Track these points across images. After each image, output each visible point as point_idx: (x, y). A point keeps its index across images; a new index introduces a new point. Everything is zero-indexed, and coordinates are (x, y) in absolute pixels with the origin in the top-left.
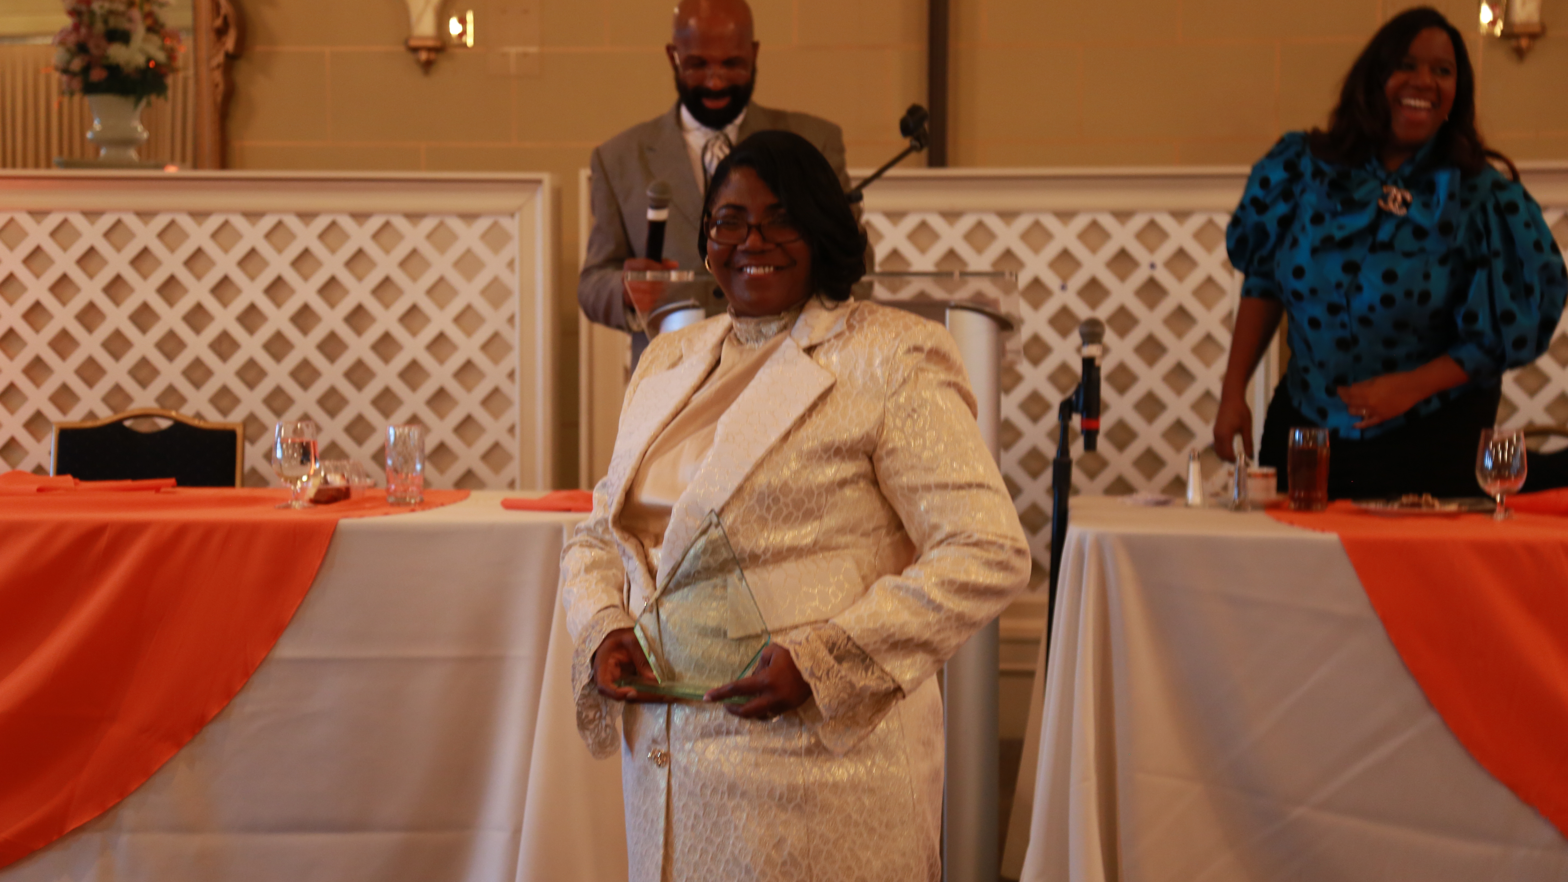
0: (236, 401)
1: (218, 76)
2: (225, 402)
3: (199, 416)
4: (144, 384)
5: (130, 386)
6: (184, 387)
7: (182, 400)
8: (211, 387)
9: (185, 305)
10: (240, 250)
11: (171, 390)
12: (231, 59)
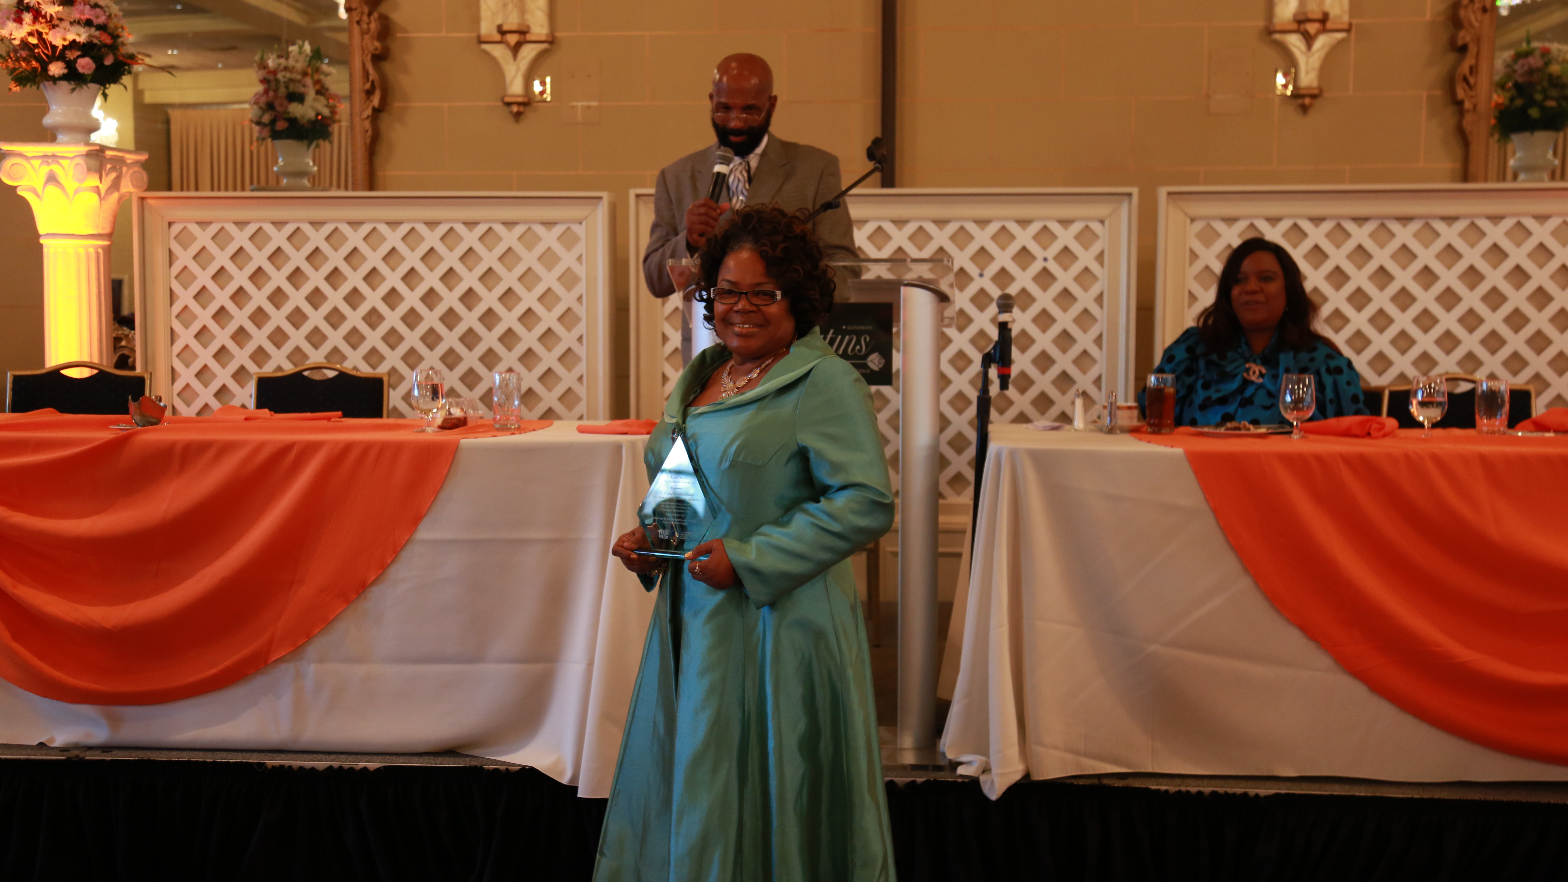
0: (382, 358)
1: (367, 124)
2: (374, 360)
3: (355, 368)
4: (316, 346)
5: (307, 348)
6: (345, 348)
7: (344, 358)
8: (364, 348)
9: (345, 289)
10: (384, 249)
11: (335, 350)
12: (377, 112)
